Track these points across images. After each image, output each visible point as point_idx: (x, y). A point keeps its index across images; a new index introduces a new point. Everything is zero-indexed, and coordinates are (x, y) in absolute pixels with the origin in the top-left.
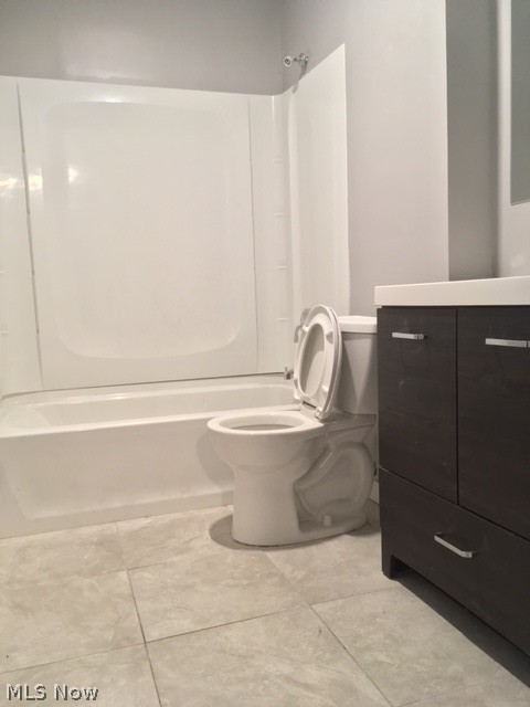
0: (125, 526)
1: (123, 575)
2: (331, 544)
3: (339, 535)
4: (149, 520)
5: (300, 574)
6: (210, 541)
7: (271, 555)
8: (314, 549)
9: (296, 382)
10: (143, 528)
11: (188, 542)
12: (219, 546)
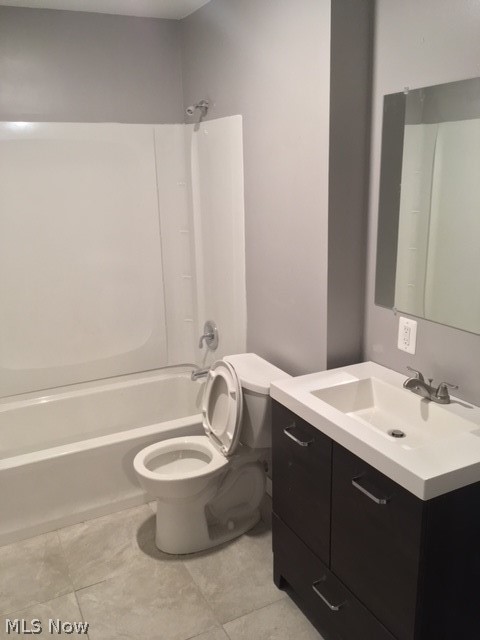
0: (66, 536)
1: (72, 597)
2: (234, 548)
3: (240, 536)
4: (86, 527)
5: (212, 588)
6: (139, 552)
7: (188, 564)
8: (221, 554)
9: (204, 413)
10: (82, 537)
11: (121, 553)
12: (146, 557)
